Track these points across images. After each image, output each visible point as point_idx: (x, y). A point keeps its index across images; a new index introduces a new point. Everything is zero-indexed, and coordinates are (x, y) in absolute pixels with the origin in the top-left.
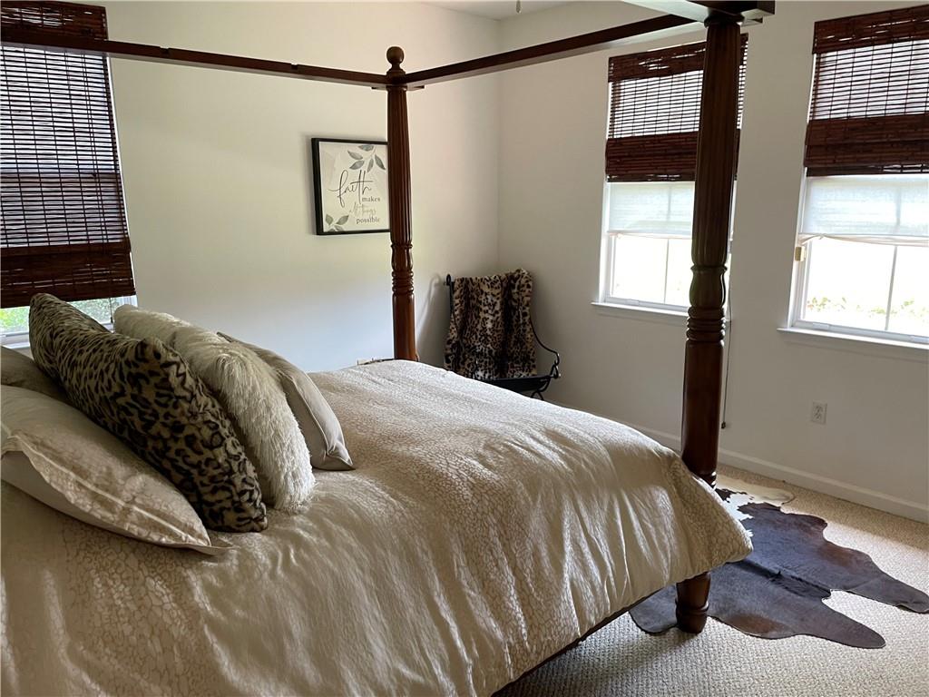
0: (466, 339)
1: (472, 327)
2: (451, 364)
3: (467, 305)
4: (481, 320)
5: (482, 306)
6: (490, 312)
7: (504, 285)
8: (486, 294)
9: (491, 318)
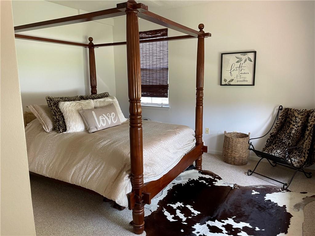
0: (280, 135)
1: (284, 130)
2: (268, 143)
3: (285, 120)
4: (290, 128)
5: (292, 122)
6: (296, 126)
7: (306, 114)
8: (296, 117)
9: (295, 128)
